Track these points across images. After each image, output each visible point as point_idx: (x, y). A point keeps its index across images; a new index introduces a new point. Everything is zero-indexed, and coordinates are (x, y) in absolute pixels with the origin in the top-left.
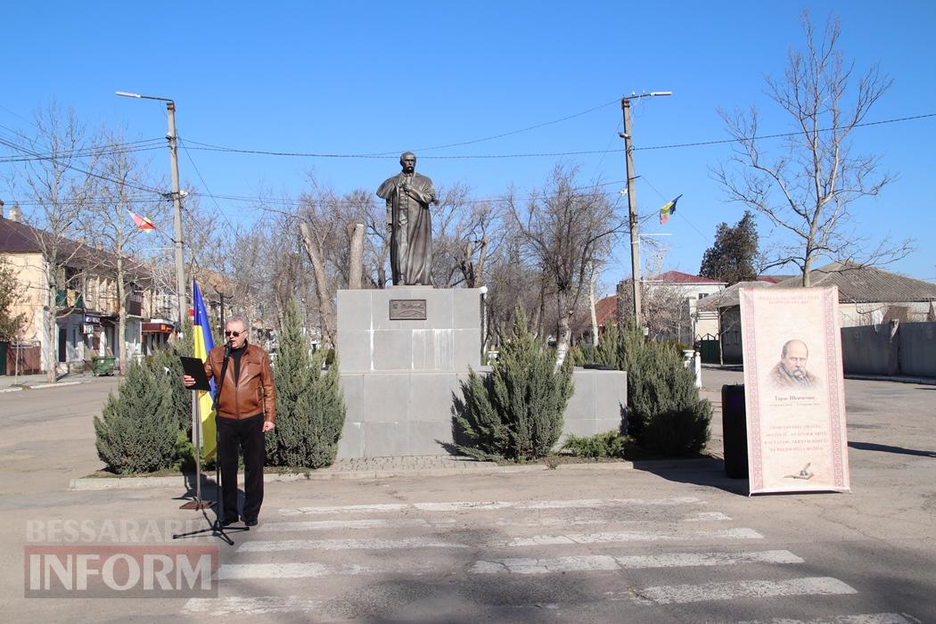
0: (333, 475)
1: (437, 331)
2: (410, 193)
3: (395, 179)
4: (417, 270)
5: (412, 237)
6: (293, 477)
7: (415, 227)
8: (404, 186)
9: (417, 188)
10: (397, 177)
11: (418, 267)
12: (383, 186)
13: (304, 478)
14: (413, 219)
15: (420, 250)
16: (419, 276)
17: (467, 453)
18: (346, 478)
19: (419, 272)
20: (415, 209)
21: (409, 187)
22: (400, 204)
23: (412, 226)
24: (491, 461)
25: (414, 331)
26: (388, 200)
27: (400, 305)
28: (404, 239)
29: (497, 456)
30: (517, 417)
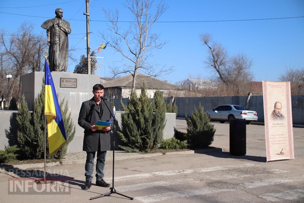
0: (73, 162)
1: (81, 94)
2: (61, 28)
3: (53, 20)
4: (62, 65)
5: (61, 49)
6: (54, 164)
7: (63, 44)
8: (58, 24)
9: (64, 26)
10: (54, 19)
11: (63, 63)
12: (46, 23)
13: (59, 164)
14: (62, 40)
15: (64, 56)
16: (63, 68)
17: (124, 149)
18: (80, 163)
19: (63, 66)
20: (63, 36)
21: (61, 25)
22: (56, 33)
23: (61, 44)
24: (135, 152)
25: (71, 93)
26: (48, 30)
27: (65, 81)
28: (58, 50)
29: (136, 150)
30: (149, 132)
